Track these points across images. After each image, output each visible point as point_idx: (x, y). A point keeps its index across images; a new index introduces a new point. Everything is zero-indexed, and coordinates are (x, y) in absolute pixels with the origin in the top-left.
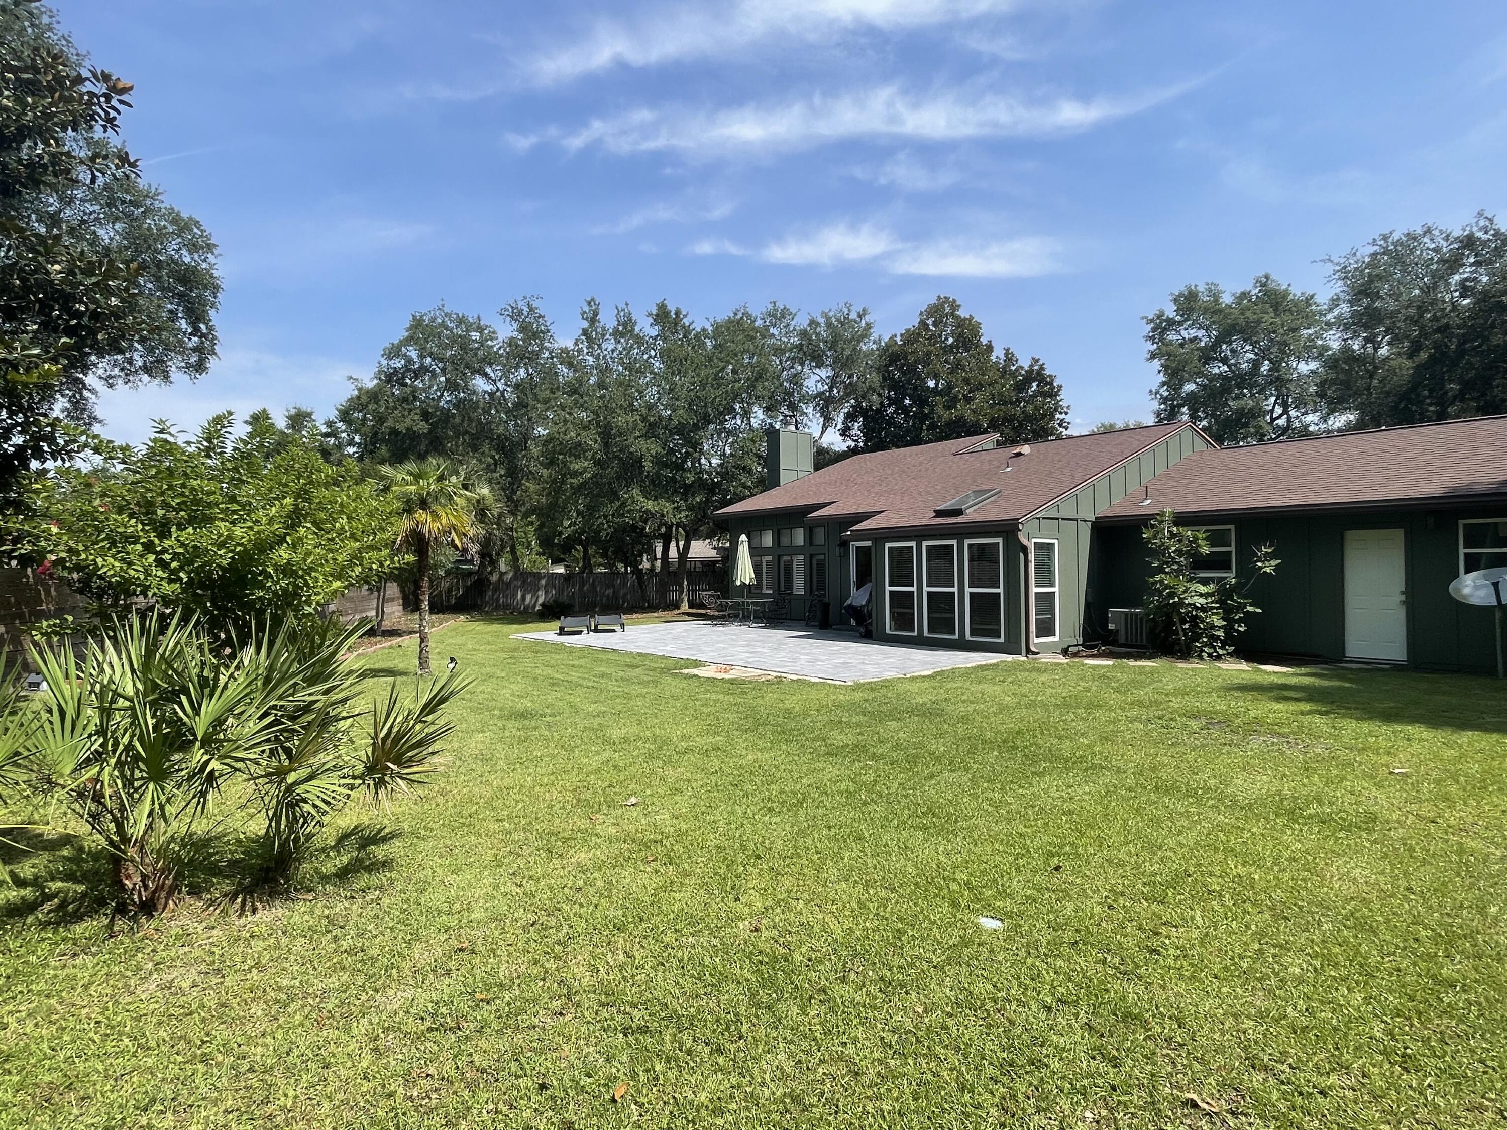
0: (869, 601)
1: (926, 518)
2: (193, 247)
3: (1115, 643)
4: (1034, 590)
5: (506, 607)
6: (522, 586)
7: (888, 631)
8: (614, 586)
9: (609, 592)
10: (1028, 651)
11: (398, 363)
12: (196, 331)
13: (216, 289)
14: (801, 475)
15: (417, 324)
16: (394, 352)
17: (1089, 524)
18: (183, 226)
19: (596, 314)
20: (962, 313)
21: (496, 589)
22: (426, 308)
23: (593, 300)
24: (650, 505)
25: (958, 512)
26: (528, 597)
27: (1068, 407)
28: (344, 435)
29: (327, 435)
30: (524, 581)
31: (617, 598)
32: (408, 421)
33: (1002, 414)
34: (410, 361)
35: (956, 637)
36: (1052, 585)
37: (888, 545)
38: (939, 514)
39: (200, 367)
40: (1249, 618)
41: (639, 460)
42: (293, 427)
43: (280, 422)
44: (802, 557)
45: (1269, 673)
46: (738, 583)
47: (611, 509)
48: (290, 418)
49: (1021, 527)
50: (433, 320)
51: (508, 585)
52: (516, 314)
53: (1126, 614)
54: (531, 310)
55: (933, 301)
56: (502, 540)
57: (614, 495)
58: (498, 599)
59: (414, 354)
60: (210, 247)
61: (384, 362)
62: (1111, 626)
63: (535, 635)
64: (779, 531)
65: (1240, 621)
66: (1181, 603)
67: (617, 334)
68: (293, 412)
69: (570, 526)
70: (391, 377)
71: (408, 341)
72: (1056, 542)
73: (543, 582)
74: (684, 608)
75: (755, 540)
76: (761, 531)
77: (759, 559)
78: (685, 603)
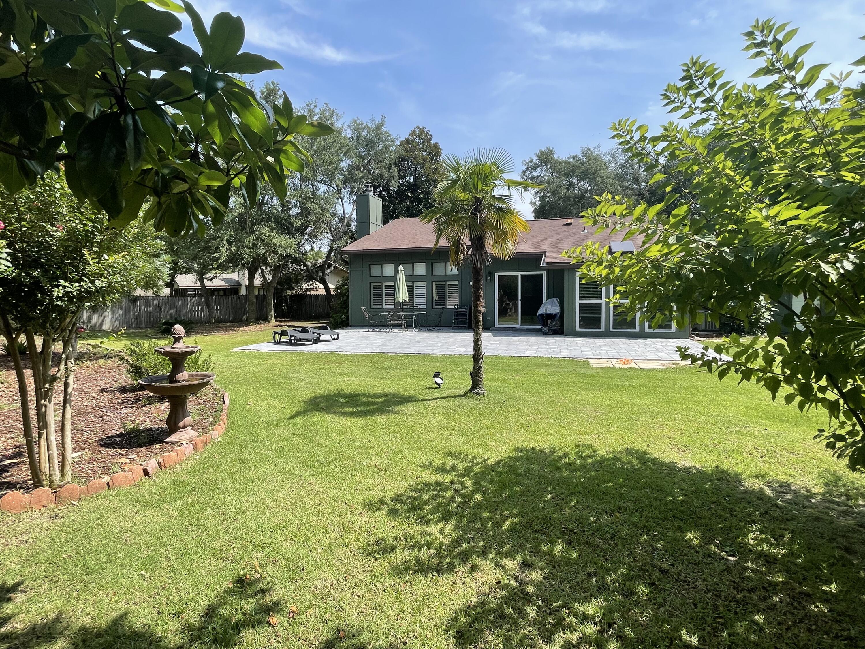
7: (577, 329)
14: (378, 228)
74: (273, 321)
75: (375, 271)
76: (382, 264)
77: (380, 284)
78: (273, 318)
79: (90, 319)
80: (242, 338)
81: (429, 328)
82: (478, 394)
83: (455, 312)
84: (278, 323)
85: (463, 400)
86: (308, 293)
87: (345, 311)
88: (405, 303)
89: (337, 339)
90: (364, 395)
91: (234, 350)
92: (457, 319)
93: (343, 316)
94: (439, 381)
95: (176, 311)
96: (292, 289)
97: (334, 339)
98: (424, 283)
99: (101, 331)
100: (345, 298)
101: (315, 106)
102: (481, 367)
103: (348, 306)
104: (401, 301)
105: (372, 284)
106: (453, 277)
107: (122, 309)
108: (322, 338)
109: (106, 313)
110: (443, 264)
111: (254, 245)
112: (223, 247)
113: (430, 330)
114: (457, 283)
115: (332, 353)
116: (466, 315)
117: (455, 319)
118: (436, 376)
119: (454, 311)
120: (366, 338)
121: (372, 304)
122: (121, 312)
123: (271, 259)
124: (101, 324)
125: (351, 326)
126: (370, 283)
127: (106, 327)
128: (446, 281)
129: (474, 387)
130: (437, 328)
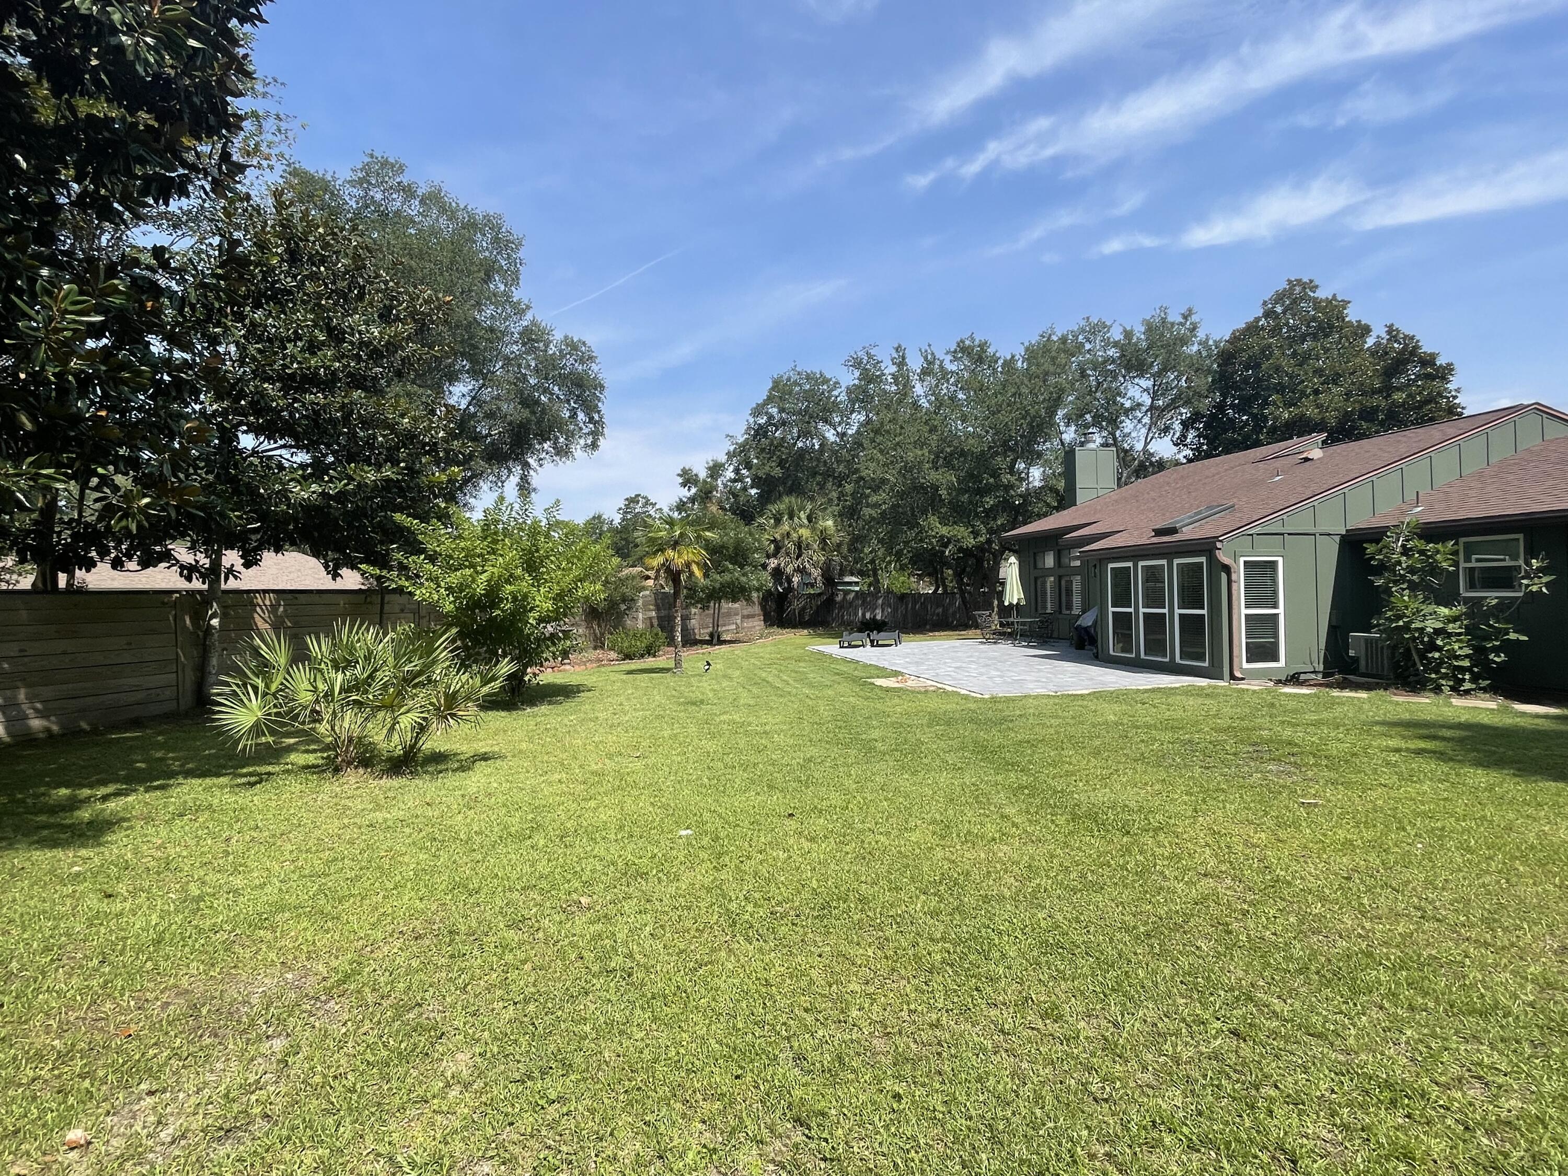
0: (1095, 622)
1: (1145, 538)
2: (582, 361)
3: (1355, 672)
4: (1243, 611)
6: (863, 604)
7: (1111, 652)
9: (940, 610)
10: (1233, 677)
11: (762, 420)
12: (591, 420)
13: (602, 387)
14: (1101, 493)
15: (776, 384)
16: (757, 411)
17: (1337, 539)
18: (573, 346)
19: (904, 358)
20: (1322, 294)
21: (841, 607)
22: (783, 370)
23: (900, 346)
24: (944, 531)
25: (1173, 531)
27: (1458, 390)
28: (748, 480)
29: (735, 481)
32: (767, 468)
33: (1357, 406)
34: (771, 417)
35: (1167, 660)
36: (1275, 606)
37: (1111, 566)
38: (1159, 532)
39: (594, 446)
40: (1507, 647)
41: (936, 488)
42: (712, 476)
43: (703, 474)
44: (1079, 578)
45: (1523, 714)
46: (1006, 603)
47: (912, 534)
48: (709, 468)
49: (1219, 545)
50: (789, 379)
51: (851, 603)
52: (857, 363)
53: (1366, 639)
54: (870, 356)
55: (1283, 285)
56: (841, 564)
57: (913, 524)
58: (843, 616)
59: (774, 411)
60: (591, 358)
61: (752, 420)
62: (1352, 653)
63: (821, 648)
64: (1059, 551)
65: (1496, 650)
66: (1407, 628)
67: (925, 372)
68: (711, 464)
69: (871, 552)
70: (760, 432)
71: (770, 399)
72: (1280, 560)
73: (880, 601)
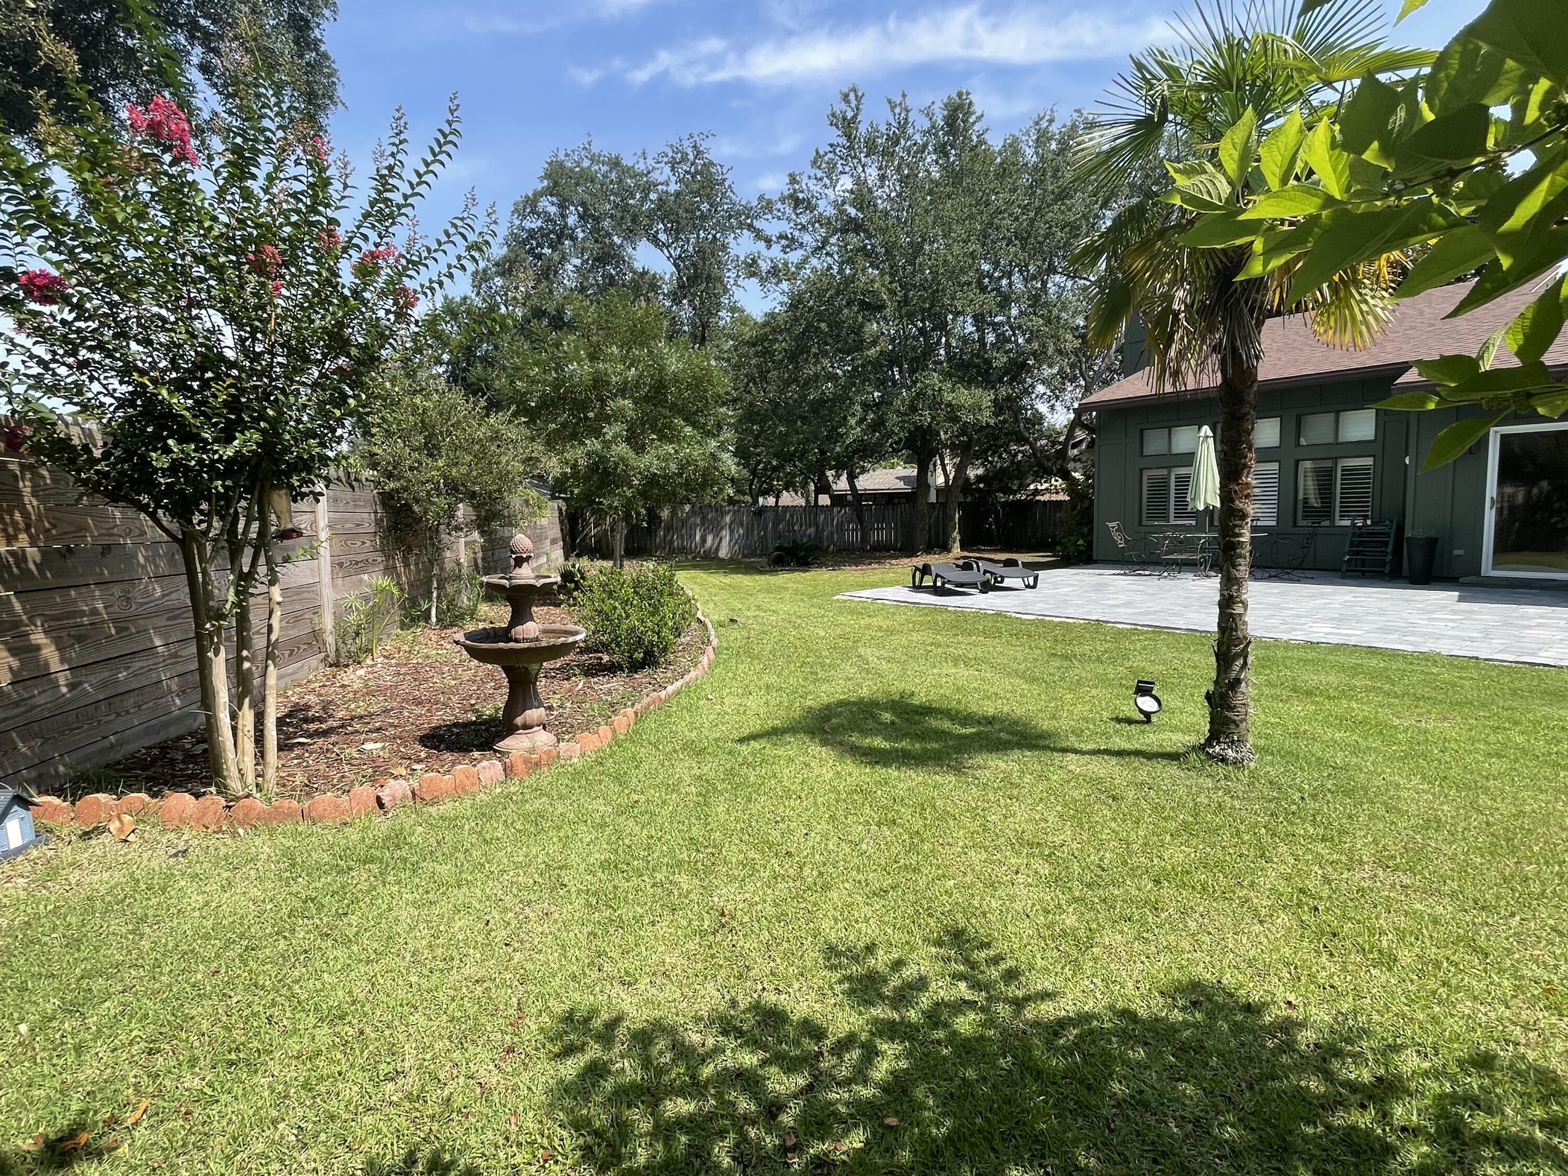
5: (682, 550)
8: (817, 525)
9: (811, 531)
21: (669, 528)
26: (710, 538)
30: (704, 518)
31: (821, 539)
51: (684, 522)
58: (672, 541)
59: (553, 211)
61: (516, 224)
71: (544, 192)
73: (728, 519)
74: (957, 550)
75: (1154, 443)
76: (1170, 428)
77: (1165, 472)
78: (957, 544)
79: (704, 540)
80: (876, 578)
81: (1273, 572)
82: (1224, 760)
83: (1354, 535)
84: (966, 554)
85: (1173, 769)
86: (1038, 498)
87: (1086, 530)
88: (1209, 511)
89: (1034, 587)
90: (948, 714)
91: (838, 597)
92: (1357, 553)
93: (1081, 542)
94: (1147, 704)
95: (817, 531)
96: (1008, 491)
97: (1028, 586)
98: (1275, 466)
99: (717, 558)
100: (1086, 504)
101: (1051, 121)
102: (1238, 681)
103: (1090, 522)
104: (1201, 507)
105: (1146, 474)
106: (1359, 448)
107: (742, 525)
108: (1007, 582)
109: (724, 533)
110: (1331, 416)
111: (913, 409)
112: (853, 415)
113: (1271, 578)
114: (1369, 461)
115: (999, 614)
116: (1386, 544)
117: (1349, 553)
118: (1143, 689)
119: (1351, 531)
120: (1099, 588)
121: (1144, 515)
122: (741, 532)
123: (946, 433)
124: (717, 549)
125: (1096, 562)
126: (1142, 470)
127: (723, 553)
128: (1336, 459)
129: (1215, 736)
130: (1296, 572)
